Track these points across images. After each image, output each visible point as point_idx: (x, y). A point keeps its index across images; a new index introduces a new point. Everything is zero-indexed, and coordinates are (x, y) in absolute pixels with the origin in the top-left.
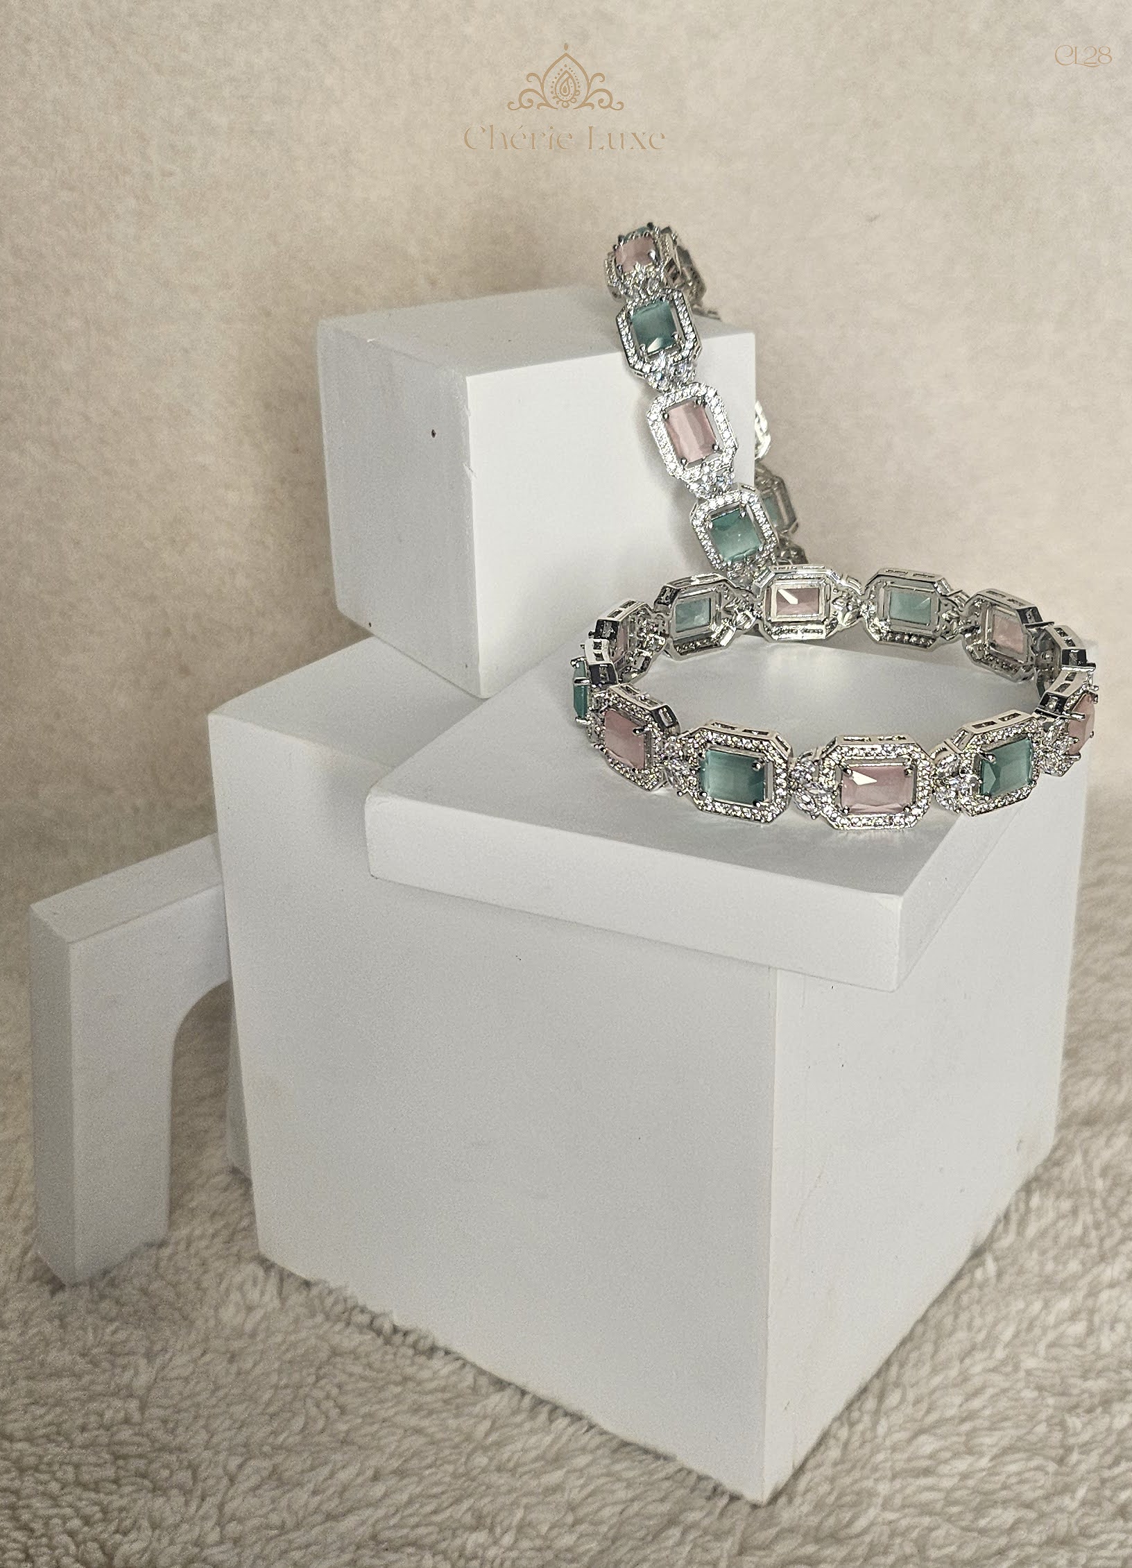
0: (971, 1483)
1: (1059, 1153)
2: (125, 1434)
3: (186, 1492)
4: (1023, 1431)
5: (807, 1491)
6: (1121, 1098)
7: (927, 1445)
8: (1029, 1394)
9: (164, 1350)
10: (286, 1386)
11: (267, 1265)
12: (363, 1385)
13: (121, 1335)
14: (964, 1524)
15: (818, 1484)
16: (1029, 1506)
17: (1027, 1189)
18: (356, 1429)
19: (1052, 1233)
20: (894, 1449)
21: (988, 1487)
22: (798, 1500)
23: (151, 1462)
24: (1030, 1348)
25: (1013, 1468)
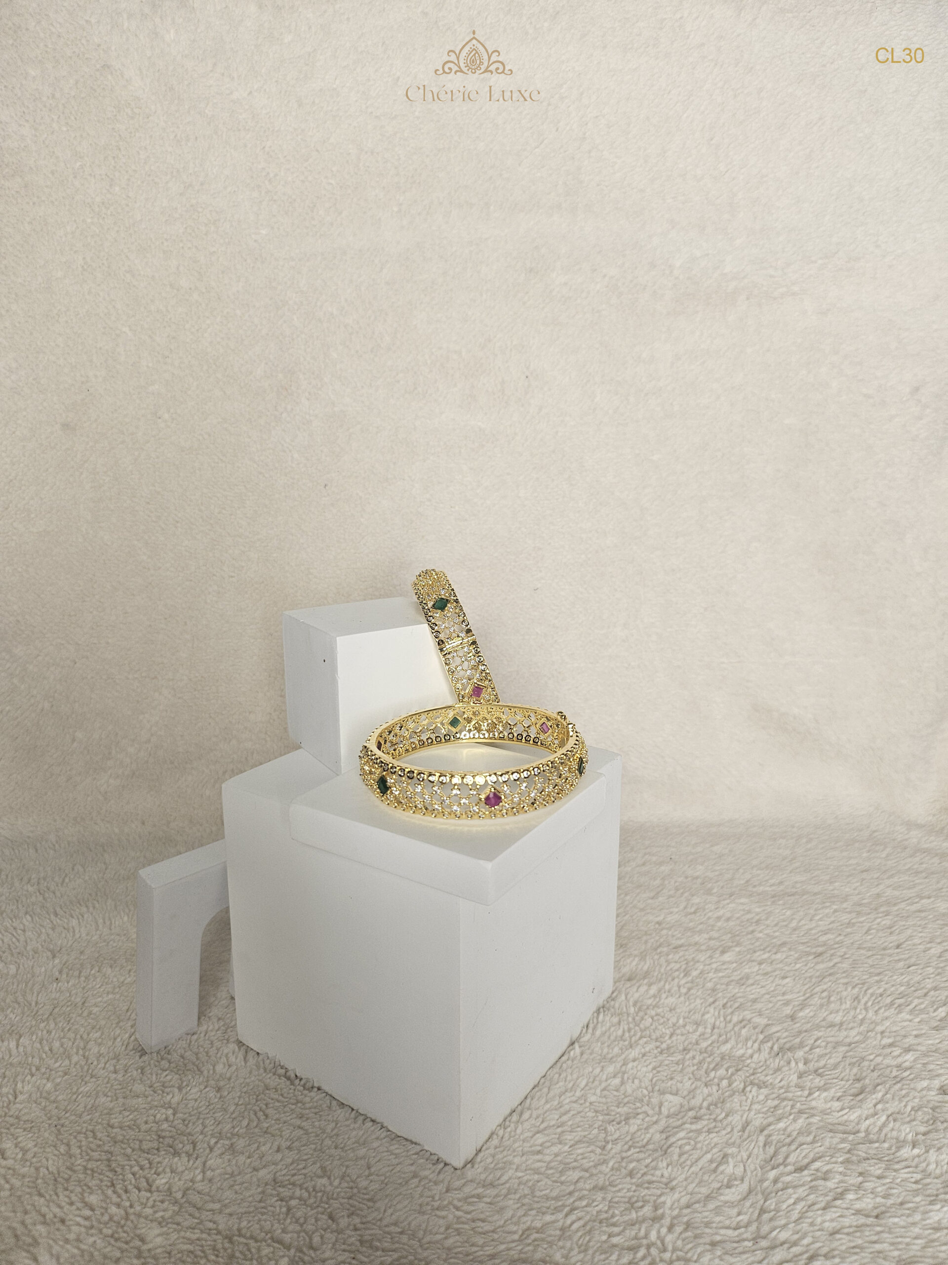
0: (559, 1158)
1: (615, 994)
2: (165, 1126)
3: (189, 1155)
4: (587, 1133)
5: (481, 1162)
6: (646, 968)
7: (540, 1139)
8: (591, 1114)
9: (187, 1085)
10: (241, 1105)
11: (240, 1044)
12: (277, 1104)
13: (169, 1078)
14: (554, 1179)
15: (487, 1158)
16: (586, 1171)
17: (598, 1011)
18: (271, 1126)
19: (607, 1034)
20: (524, 1141)
21: (567, 1161)
22: (476, 1166)
23: (175, 1140)
24: (592, 1091)
25: (580, 1151)
